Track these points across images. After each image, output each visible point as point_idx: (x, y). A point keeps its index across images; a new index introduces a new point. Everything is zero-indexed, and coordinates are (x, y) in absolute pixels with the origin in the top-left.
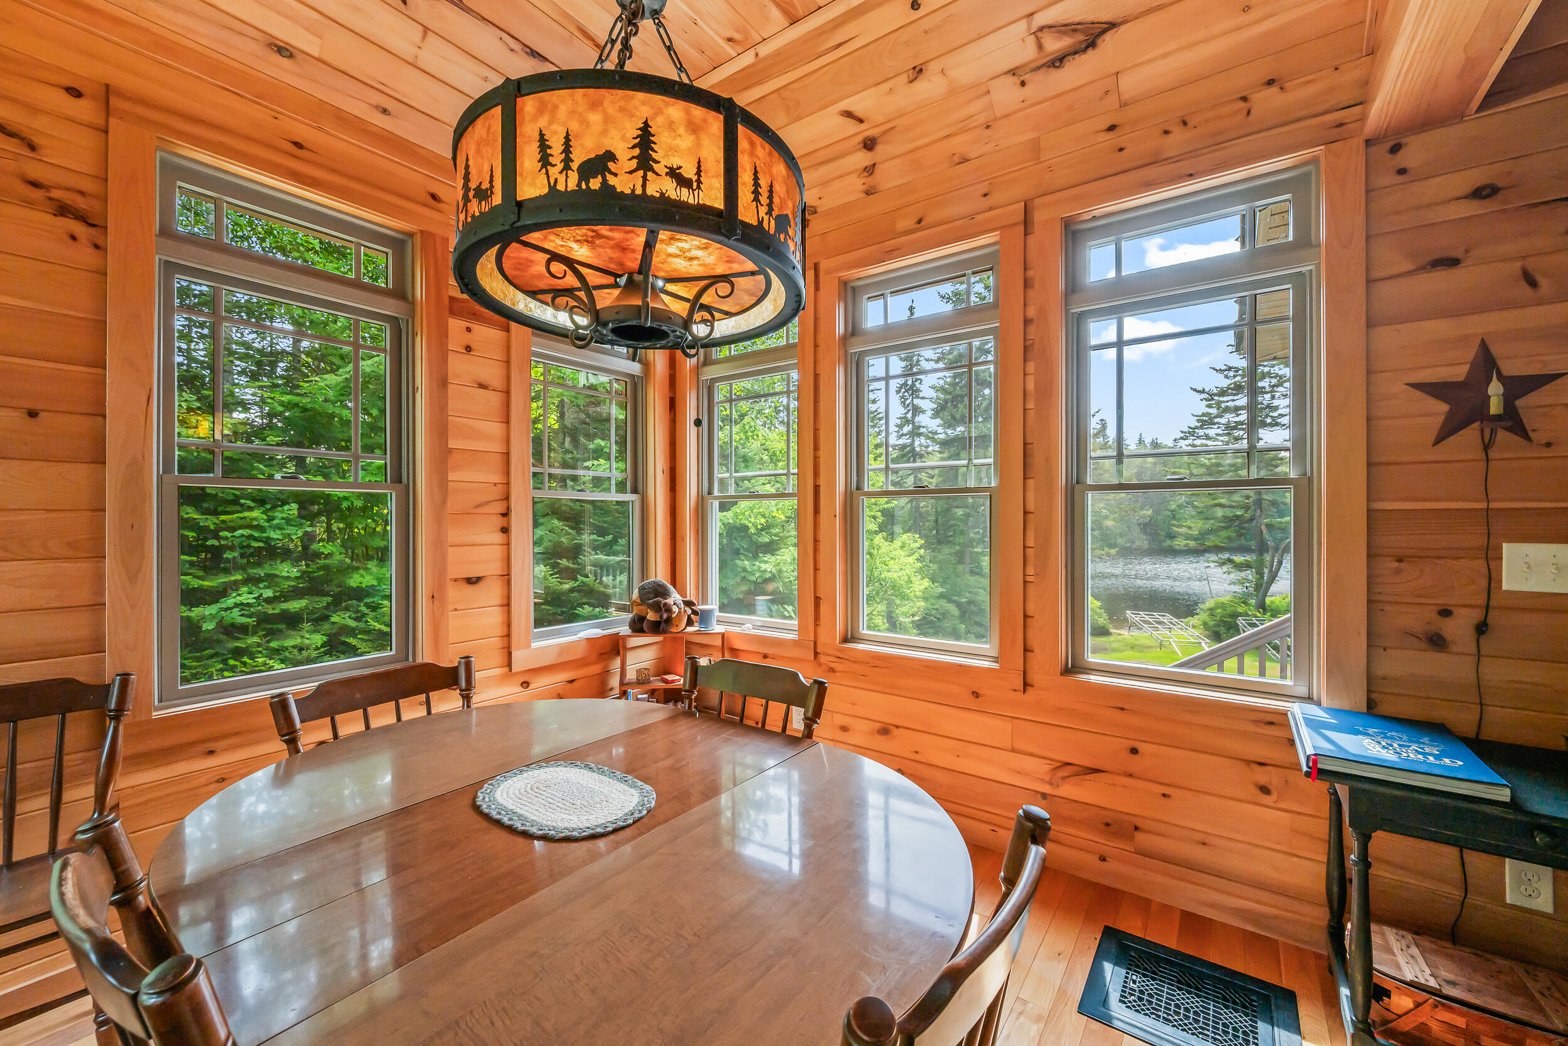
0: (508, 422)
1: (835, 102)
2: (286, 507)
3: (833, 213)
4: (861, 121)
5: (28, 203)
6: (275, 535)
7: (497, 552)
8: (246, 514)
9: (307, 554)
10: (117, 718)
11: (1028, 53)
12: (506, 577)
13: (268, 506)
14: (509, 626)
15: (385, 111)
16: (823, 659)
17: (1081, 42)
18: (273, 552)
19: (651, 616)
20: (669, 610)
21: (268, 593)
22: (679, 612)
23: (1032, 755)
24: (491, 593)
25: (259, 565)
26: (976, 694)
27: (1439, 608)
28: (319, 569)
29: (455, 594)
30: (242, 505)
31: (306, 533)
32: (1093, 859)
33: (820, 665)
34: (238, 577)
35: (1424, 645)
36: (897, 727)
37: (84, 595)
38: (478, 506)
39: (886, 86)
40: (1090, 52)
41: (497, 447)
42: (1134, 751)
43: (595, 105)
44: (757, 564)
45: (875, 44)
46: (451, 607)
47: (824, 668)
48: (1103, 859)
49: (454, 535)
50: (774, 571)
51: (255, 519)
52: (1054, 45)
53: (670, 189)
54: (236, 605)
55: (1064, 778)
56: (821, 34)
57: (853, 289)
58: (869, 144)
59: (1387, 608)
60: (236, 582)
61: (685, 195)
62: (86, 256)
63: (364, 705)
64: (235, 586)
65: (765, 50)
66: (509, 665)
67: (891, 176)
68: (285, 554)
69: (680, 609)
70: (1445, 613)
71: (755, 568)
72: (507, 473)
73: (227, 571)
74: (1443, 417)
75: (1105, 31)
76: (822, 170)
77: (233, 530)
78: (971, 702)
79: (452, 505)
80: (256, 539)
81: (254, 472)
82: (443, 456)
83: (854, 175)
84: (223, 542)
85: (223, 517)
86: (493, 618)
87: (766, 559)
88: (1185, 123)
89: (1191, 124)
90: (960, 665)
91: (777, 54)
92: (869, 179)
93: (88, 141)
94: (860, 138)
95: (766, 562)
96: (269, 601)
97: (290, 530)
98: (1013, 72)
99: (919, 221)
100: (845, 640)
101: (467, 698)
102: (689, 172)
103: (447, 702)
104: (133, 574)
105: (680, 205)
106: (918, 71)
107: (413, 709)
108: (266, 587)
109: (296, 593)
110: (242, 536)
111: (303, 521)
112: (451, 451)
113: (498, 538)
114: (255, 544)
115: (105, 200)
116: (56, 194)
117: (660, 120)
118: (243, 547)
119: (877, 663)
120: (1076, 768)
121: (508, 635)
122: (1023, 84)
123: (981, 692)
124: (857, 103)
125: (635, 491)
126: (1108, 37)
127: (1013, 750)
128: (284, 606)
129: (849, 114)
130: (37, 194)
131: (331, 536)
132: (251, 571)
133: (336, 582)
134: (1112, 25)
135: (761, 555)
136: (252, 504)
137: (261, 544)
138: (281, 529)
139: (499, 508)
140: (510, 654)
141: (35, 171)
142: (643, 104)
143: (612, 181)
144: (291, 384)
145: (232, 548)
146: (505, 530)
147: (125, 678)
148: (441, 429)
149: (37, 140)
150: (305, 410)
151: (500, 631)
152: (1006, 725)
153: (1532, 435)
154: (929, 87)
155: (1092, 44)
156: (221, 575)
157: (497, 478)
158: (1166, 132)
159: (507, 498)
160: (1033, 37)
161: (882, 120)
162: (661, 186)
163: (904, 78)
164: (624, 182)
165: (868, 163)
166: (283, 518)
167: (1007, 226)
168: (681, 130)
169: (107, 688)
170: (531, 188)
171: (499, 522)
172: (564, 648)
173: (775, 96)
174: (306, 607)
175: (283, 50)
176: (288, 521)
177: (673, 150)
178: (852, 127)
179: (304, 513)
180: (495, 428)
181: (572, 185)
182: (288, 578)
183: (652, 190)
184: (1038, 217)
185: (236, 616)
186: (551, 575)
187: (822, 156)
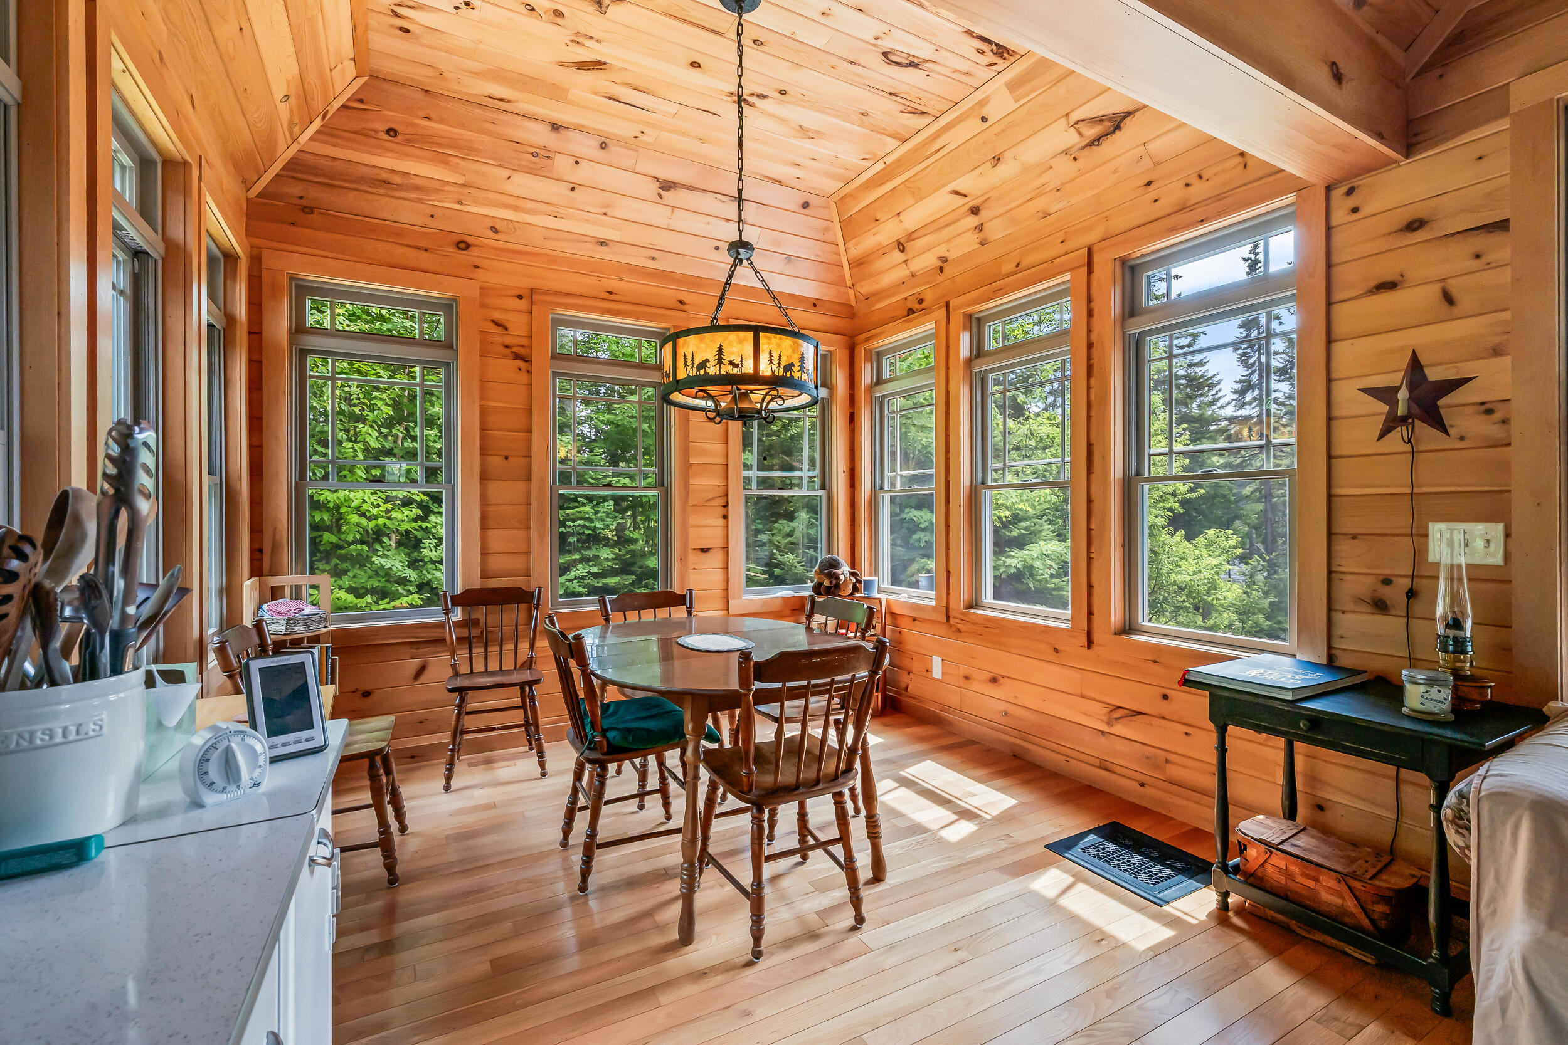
0: (727, 443)
1: (944, 186)
2: (606, 504)
3: (960, 260)
4: (965, 196)
5: (505, 356)
6: (599, 525)
7: (719, 532)
8: (581, 509)
9: (622, 540)
10: (537, 608)
11: (1071, 138)
12: (726, 549)
13: (595, 503)
14: (728, 582)
15: (653, 258)
16: (952, 621)
17: (1109, 128)
18: (595, 539)
19: (826, 583)
20: (837, 578)
21: (595, 570)
22: (845, 580)
23: (1095, 700)
24: (715, 560)
25: (589, 548)
26: (1056, 650)
27: (1381, 578)
28: (627, 553)
29: (693, 558)
30: (578, 502)
31: (619, 524)
32: (1136, 785)
33: (951, 626)
34: (577, 556)
35: (1369, 609)
36: (1003, 677)
37: (524, 548)
38: (708, 501)
39: (978, 171)
40: (1117, 132)
41: (720, 461)
42: (1165, 697)
43: (702, 340)
44: (1003, 558)
45: (963, 146)
46: (691, 567)
47: (953, 629)
48: (1142, 785)
49: (693, 520)
50: (1019, 566)
51: (587, 513)
52: (1092, 132)
53: (731, 370)
54: (576, 578)
55: (1117, 719)
56: (925, 145)
57: (979, 320)
58: (975, 211)
59: (1347, 577)
60: (575, 560)
61: (737, 371)
62: (523, 378)
63: (639, 608)
64: (575, 563)
65: (889, 160)
66: (728, 609)
67: (996, 230)
68: (606, 542)
69: (846, 578)
70: (1387, 581)
71: (1000, 562)
72: (727, 478)
73: (569, 552)
74: (1384, 417)
75: (1124, 118)
76: (946, 231)
77: (574, 521)
78: (1053, 657)
79: (690, 503)
80: (588, 528)
81: (586, 477)
82: (687, 467)
83: (970, 232)
84: (568, 530)
85: (568, 511)
86: (717, 576)
87: (1012, 554)
88: (1200, 177)
89: (1205, 176)
90: (1044, 626)
91: (899, 160)
92: (980, 234)
93: (523, 319)
94: (967, 207)
95: (1013, 557)
96: (596, 576)
97: (609, 521)
98: (1066, 152)
99: (1018, 265)
100: (970, 607)
101: (690, 612)
102: (738, 361)
103: (680, 613)
104: (541, 537)
105: (735, 375)
106: (997, 159)
107: (662, 613)
108: (594, 565)
109: (614, 572)
110: (579, 525)
111: (617, 514)
112: (691, 465)
113: (720, 522)
114: (588, 532)
115: (530, 347)
116: (515, 349)
117: (726, 342)
118: (579, 534)
119: (989, 624)
120: (1126, 711)
121: (727, 589)
122: (1075, 159)
123: (1060, 648)
124: (961, 185)
125: (823, 487)
126: (1128, 121)
127: (1082, 696)
128: (605, 581)
129: (956, 193)
130: (508, 351)
131: (636, 527)
132: (584, 552)
133: (639, 564)
134: (1128, 114)
135: (1007, 549)
136: (585, 501)
137: (590, 532)
138: (603, 520)
139: (721, 502)
140: (728, 602)
141: (508, 340)
142: (719, 337)
143: (708, 370)
144: (609, 409)
145: (572, 534)
146: (725, 517)
147: (540, 588)
148: (685, 451)
149: (507, 325)
150: (618, 426)
151: (721, 585)
152: (1076, 675)
153: (1450, 430)
154: (1006, 169)
155: (1118, 128)
156: (567, 555)
157: (720, 482)
158: (1187, 185)
159: (726, 495)
160: (1072, 129)
161: (980, 193)
162: (727, 369)
163: (989, 165)
164: (712, 370)
165: (977, 223)
166: (604, 512)
167: (1075, 268)
168: (735, 344)
169: (533, 594)
170: (681, 375)
171: (721, 511)
172: (766, 602)
173: (902, 186)
174: (619, 583)
175: (603, 243)
176: (607, 514)
177: (732, 353)
178: (959, 201)
179: (617, 508)
180: (718, 448)
181: (694, 374)
182: (607, 559)
183: (722, 372)
184: (1097, 259)
185: (575, 586)
186: (798, 563)
187: (943, 222)
